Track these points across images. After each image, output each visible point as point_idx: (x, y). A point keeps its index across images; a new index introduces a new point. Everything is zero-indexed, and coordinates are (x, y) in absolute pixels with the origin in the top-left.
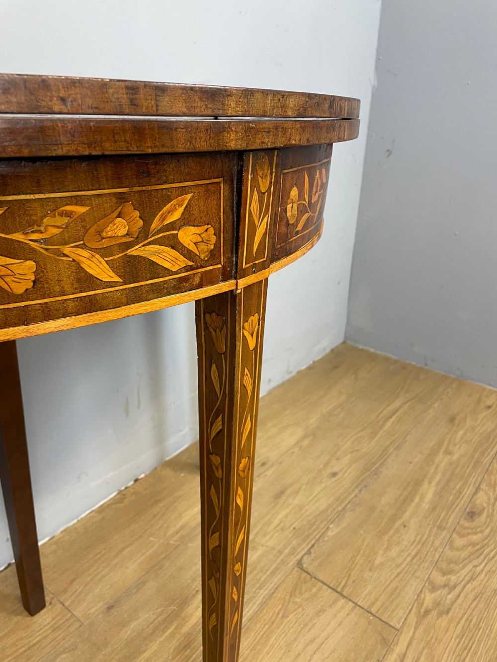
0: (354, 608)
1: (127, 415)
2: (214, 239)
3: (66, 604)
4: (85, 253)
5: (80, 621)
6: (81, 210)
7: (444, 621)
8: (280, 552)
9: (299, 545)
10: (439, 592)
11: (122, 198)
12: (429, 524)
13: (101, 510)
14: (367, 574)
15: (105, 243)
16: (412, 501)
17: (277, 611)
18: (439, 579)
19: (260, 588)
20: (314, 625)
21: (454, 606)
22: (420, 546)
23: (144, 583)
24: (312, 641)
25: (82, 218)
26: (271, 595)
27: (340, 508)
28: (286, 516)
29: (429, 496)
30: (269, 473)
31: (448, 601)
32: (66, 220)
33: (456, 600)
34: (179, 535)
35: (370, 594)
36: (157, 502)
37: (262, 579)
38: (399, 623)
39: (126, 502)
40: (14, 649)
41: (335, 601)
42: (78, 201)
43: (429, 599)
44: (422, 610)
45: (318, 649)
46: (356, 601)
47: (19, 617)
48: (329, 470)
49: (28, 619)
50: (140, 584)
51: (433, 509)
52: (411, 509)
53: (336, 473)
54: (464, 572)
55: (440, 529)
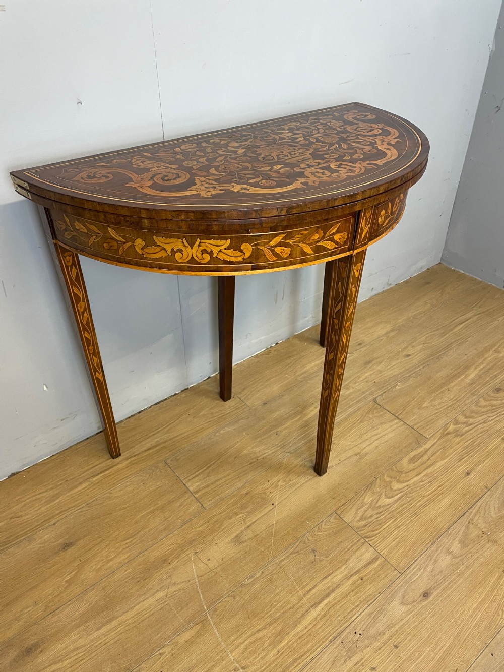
0: (404, 424)
1: (276, 303)
2: (346, 237)
3: (242, 399)
4: (305, 245)
5: (249, 407)
6: (306, 232)
7: (457, 439)
8: (364, 393)
9: (376, 390)
10: (459, 426)
11: (318, 228)
12: (466, 391)
13: (257, 357)
14: (415, 411)
15: (311, 242)
16: (459, 377)
17: (357, 419)
18: (462, 419)
19: (349, 408)
20: (378, 428)
21: (467, 433)
22: (456, 401)
23: (283, 395)
24: (375, 435)
25: (306, 235)
26: (355, 412)
27: (407, 375)
28: (371, 375)
29: (472, 376)
30: (363, 350)
31: (464, 430)
32: (301, 235)
33: (469, 431)
34: (302, 376)
35: (415, 420)
36: (289, 357)
37: (351, 404)
38: (429, 435)
39: (271, 354)
40: (217, 414)
41: (393, 420)
42: (306, 230)
43: (451, 428)
44: (446, 432)
45: (378, 439)
46: (406, 422)
47: (217, 402)
48: (405, 353)
49: (223, 403)
50: (280, 396)
51: (472, 384)
52: (456, 381)
53: (410, 355)
54: (480, 418)
55: (473, 394)
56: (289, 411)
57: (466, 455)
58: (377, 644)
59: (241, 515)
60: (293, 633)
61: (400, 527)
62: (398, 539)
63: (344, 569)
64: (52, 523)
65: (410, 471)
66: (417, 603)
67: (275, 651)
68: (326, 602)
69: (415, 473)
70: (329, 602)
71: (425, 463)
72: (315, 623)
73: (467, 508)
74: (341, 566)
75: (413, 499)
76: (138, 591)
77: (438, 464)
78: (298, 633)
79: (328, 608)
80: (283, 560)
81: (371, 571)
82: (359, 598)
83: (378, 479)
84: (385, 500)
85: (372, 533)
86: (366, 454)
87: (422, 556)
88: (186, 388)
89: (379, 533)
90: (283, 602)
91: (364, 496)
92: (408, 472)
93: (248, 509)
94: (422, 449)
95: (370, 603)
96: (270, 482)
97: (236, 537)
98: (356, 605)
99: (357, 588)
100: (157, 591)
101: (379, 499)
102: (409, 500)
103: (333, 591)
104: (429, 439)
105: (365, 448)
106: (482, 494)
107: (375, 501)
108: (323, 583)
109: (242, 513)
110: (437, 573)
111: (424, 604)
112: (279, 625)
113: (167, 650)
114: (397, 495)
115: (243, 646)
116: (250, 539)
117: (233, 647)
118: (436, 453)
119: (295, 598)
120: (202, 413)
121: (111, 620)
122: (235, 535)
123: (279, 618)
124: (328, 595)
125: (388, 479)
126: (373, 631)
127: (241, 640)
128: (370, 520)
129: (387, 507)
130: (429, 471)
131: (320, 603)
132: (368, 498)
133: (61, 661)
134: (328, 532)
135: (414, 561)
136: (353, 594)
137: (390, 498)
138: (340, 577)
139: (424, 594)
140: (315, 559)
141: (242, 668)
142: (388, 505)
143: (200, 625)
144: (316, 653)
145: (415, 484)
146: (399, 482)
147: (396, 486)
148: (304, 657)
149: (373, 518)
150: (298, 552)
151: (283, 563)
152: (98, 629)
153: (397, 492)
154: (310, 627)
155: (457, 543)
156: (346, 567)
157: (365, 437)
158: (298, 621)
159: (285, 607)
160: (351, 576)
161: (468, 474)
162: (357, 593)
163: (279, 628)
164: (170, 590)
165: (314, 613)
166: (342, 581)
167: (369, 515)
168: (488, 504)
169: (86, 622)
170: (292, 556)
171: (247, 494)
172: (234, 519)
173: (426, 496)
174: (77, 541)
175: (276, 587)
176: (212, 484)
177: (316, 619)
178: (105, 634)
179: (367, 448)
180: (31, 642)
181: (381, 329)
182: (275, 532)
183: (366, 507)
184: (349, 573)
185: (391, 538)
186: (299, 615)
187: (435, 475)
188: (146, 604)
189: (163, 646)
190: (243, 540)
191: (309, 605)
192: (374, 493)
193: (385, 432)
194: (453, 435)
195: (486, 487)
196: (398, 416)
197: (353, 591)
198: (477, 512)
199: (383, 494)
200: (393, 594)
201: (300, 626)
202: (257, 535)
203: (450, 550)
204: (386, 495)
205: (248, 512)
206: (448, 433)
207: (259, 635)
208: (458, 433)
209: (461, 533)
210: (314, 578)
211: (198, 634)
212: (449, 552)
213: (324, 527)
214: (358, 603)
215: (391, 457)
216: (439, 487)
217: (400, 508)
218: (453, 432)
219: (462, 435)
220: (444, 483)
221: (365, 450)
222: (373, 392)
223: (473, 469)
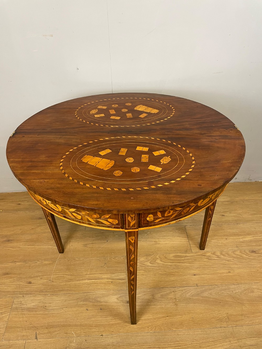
0: (188, 242)
9: (191, 223)
10: (214, 255)
12: (235, 244)
16: (239, 236)
17: (170, 229)
18: (218, 254)
20: (174, 237)
21: (214, 260)
22: (224, 245)
24: (171, 239)
29: (247, 239)
31: (213, 258)
33: (216, 260)
35: (195, 243)
41: (185, 238)
43: (209, 254)
44: (203, 254)
45: (170, 241)
48: (223, 214)
51: (242, 242)
52: (235, 237)
53: (224, 216)
54: (228, 258)
55: (237, 247)
57: (202, 268)
58: (96, 304)
59: (94, 238)
60: (75, 282)
61: (144, 275)
63: (109, 275)
66: (122, 302)
67: (65, 283)
68: (93, 281)
69: (171, 261)
71: (180, 260)
73: (179, 286)
74: (110, 274)
75: (160, 270)
76: (46, 242)
77: (185, 264)
78: (76, 283)
79: (92, 283)
80: (93, 260)
81: (117, 282)
82: (105, 287)
83: (154, 255)
84: (149, 263)
86: (159, 244)
87: (141, 290)
91: (142, 257)
92: (169, 260)
93: (98, 238)
94: (185, 255)
95: (107, 291)
98: (102, 288)
99: (107, 283)
100: (51, 245)
101: (147, 261)
102: (157, 269)
103: (99, 279)
104: (192, 252)
105: (161, 241)
106: (192, 285)
107: (144, 261)
108: (98, 275)
110: (141, 298)
111: (125, 304)
112: (73, 277)
113: (38, 262)
115: (57, 276)
116: (90, 247)
117: (55, 274)
118: (190, 259)
119: (85, 273)
122: (86, 243)
123: (75, 275)
124: (96, 279)
125: (157, 257)
127: (59, 274)
129: (147, 266)
130: (178, 264)
131: (91, 280)
132: (142, 259)
133: (13, 248)
134: (116, 261)
137: (151, 264)
138: (106, 276)
139: (128, 302)
140: (103, 266)
141: (52, 281)
142: (148, 265)
143: (53, 262)
144: (75, 292)
145: (167, 265)
146: (161, 261)
147: (158, 261)
148: (71, 291)
150: (100, 260)
152: (28, 246)
153: (156, 263)
154: (81, 284)
155: (160, 295)
156: (111, 275)
157: (165, 237)
158: (79, 280)
159: (80, 273)
160: (109, 279)
161: (195, 275)
162: (106, 285)
163: (72, 278)
164: (54, 247)
165: (86, 281)
166: (105, 278)
168: (190, 291)
169: (27, 242)
170: (97, 260)
171: (102, 233)
172: (90, 238)
173: (166, 272)
175: (83, 266)
177: (85, 283)
178: (28, 248)
179: (162, 242)
180: (11, 239)
181: (223, 198)
182: (99, 250)
184: (110, 277)
186: (81, 279)
187: (179, 267)
188: (45, 247)
189: (39, 261)
190: (87, 246)
191: (87, 278)
192: (147, 259)
193: (175, 240)
194: (206, 257)
195: (197, 284)
196: (189, 237)
197: (105, 283)
198: (181, 290)
199: (150, 261)
200: (117, 294)
201: (79, 282)
202: (93, 247)
203: (155, 295)
204: (151, 262)
205: (97, 239)
206: (204, 256)
207: (65, 276)
208: (209, 258)
209: (165, 293)
210: (97, 271)
211: (50, 264)
212: (153, 295)
213: (117, 258)
214: (103, 288)
215: (168, 250)
216: (176, 272)
217: (151, 270)
218: (207, 256)
219: (210, 260)
220: (180, 272)
221: (161, 242)
222: (188, 223)
223: (199, 275)
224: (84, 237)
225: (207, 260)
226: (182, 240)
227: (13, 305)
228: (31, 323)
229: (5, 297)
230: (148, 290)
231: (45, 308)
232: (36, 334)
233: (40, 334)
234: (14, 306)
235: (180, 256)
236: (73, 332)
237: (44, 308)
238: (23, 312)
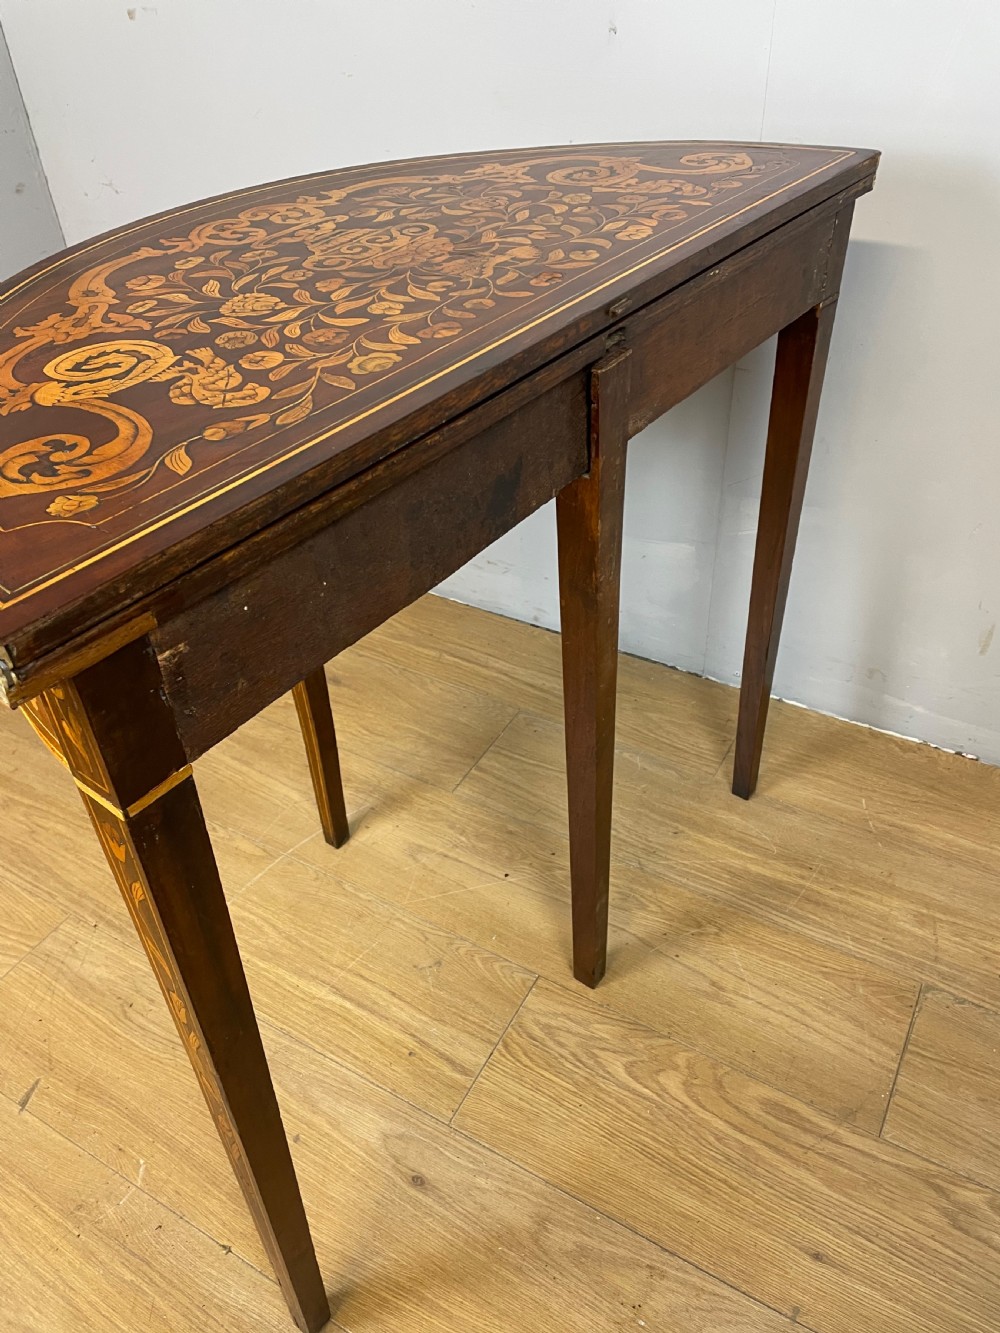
56: (756, 835)
57: (886, 1246)
59: (463, 839)
60: (281, 971)
61: (561, 1105)
62: (529, 1107)
63: (421, 1021)
64: (361, 653)
65: (736, 1108)
66: (394, 1166)
68: (348, 1005)
69: (738, 1119)
70: (349, 1011)
71: (786, 1140)
72: (307, 999)
73: (694, 1258)
74: (426, 1015)
75: (655, 1125)
76: (294, 771)
77: (803, 1175)
78: (284, 979)
79: (338, 1011)
80: (404, 922)
81: (433, 1067)
82: (372, 1057)
83: (670, 1041)
84: (620, 1065)
85: (520, 1053)
86: (729, 1004)
87: (507, 1162)
88: (699, 673)
89: (525, 1066)
90: (328, 943)
91: (606, 1020)
92: (728, 1102)
93: (480, 845)
94: (833, 1127)
95: (368, 1077)
96: (553, 857)
97: (420, 846)
98: (358, 1055)
99: (391, 1048)
101: (614, 1052)
102: (643, 1114)
103: (372, 1012)
104: (879, 1136)
105: (747, 998)
106: (766, 1299)
107: (604, 1045)
108: (381, 992)
109: (468, 839)
110: (478, 1199)
111: (399, 1181)
112: (290, 949)
113: (221, 832)
114: (647, 1087)
115: (244, 914)
116: (425, 867)
117: (241, 903)
118: (842, 1164)
119: (341, 958)
120: (650, 715)
121: (247, 763)
122: (422, 843)
123: (301, 946)
124: (360, 1005)
125: (681, 1059)
126: (316, 1093)
128: (551, 1044)
129: (601, 1072)
130: (765, 1152)
131: (344, 997)
132: (603, 1030)
134: (488, 975)
135: (487, 1145)
136: (377, 1045)
137: (630, 1074)
138: (404, 1016)
139: (418, 1178)
140: (424, 968)
142: (608, 1073)
143: (264, 854)
145: (701, 1123)
146: (687, 1085)
147: (672, 1082)
149: (558, 1049)
150: (427, 939)
151: (396, 923)
153: (654, 1085)
154: (297, 993)
155: (575, 1239)
156: (426, 1023)
157: (782, 992)
158: (303, 974)
159: (322, 949)
160: (411, 1035)
161: (817, 1257)
162: (379, 1050)
163: (284, 951)
164: (305, 803)
165: (322, 993)
166: (396, 1022)
167: (562, 1040)
168: (739, 1319)
170: (415, 932)
171: (511, 833)
172: (452, 832)
173: (677, 1153)
174: (345, 686)
175: (352, 927)
176: (506, 782)
177: (314, 998)
178: (228, 767)
179: (750, 1002)
182: (451, 895)
183: (581, 1030)
184: (416, 1030)
185: (524, 1092)
186: (313, 971)
187: (759, 1169)
188: (277, 787)
189: (225, 828)
190: (419, 857)
191: (335, 981)
192: (624, 1038)
193: (826, 1030)
194: (944, 1203)
195: (796, 1310)
196: (912, 1052)
197: (382, 1043)
198: (694, 1287)
199: (632, 1058)
200: (399, 1116)
201: (295, 980)
202: (435, 873)
203: (550, 1226)
204: (632, 1064)
205: (474, 847)
206: (939, 1189)
207: (267, 928)
208: (962, 1217)
209: (609, 1248)
210: (387, 976)
211: (249, 858)
212: (542, 1222)
213: (497, 966)
214: (362, 1058)
215: (753, 1058)
216: (725, 1182)
217: (611, 1101)
218: (955, 1203)
219: (960, 1229)
220: (747, 1195)
221: (741, 999)
222: (954, 979)
223: (844, 1269)
224: (429, 816)
225: (943, 1222)
226: (858, 1048)
227: (48, 940)
228: (46, 1037)
229: (46, 897)
230: (538, 1186)
231: (126, 1009)
232: (33, 1089)
233: (47, 1095)
234: (48, 945)
235: (802, 1118)
236: (142, 1162)
237: (122, 1005)
238: (54, 983)
